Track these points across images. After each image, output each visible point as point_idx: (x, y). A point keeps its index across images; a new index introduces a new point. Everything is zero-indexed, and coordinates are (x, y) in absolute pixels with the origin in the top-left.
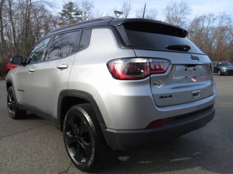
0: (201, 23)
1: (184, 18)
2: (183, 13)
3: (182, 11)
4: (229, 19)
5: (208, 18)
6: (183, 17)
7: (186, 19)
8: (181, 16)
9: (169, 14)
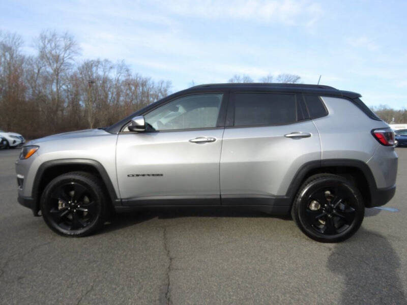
0: (94, 69)
1: (70, 58)
2: (68, 51)
3: (67, 48)
4: (128, 70)
5: (104, 64)
6: (69, 56)
7: (73, 60)
8: (66, 55)
9: (44, 47)
